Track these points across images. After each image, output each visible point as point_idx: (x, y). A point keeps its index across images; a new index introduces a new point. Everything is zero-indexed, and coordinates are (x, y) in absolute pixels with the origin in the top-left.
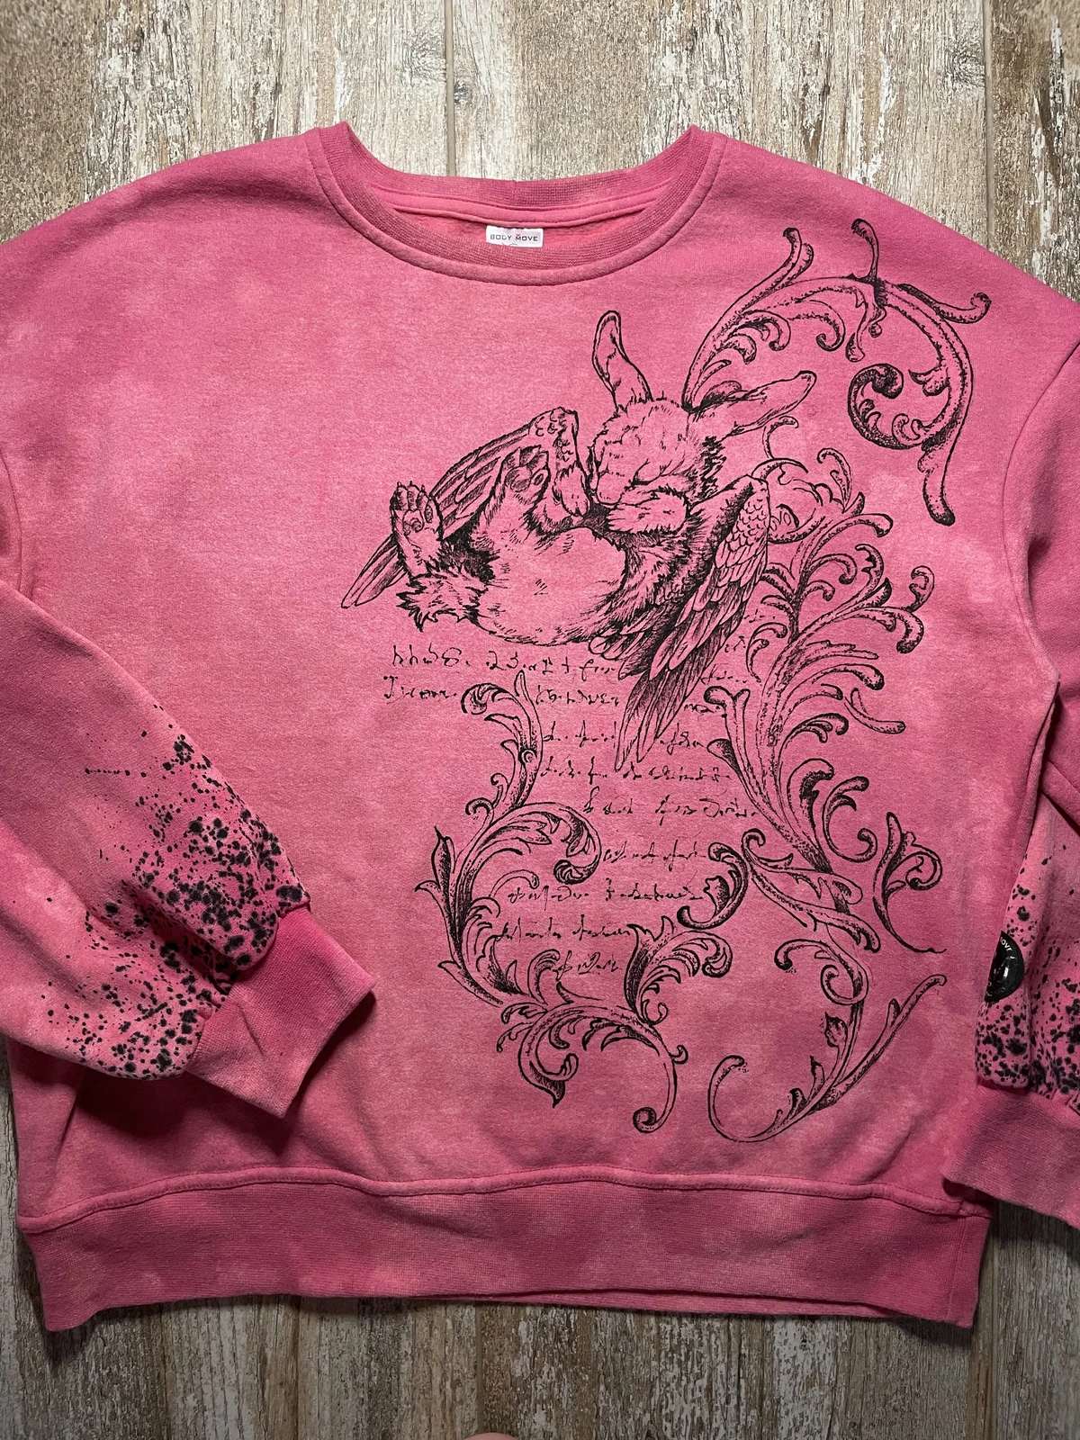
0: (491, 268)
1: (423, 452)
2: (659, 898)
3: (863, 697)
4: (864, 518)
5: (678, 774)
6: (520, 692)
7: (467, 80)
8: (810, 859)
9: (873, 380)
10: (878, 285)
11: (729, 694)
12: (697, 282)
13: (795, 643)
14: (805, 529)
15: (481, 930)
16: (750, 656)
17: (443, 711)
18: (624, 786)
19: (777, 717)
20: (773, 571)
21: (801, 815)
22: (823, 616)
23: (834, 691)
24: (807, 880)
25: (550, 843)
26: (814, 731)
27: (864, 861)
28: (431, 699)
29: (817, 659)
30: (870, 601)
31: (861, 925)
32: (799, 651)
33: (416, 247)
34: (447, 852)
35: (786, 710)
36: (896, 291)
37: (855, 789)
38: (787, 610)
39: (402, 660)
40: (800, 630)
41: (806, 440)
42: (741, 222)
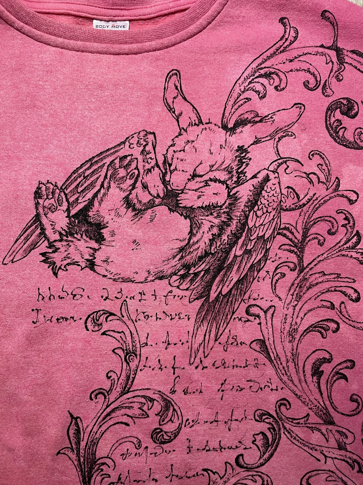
0: (96, 44)
1: (56, 161)
2: (223, 450)
3: (348, 307)
4: (340, 193)
5: (232, 364)
6: (124, 314)
8: (320, 417)
9: (340, 108)
10: (339, 51)
11: (262, 309)
12: (227, 50)
13: (302, 274)
14: (304, 201)
15: (103, 479)
16: (274, 283)
17: (73, 330)
18: (197, 374)
19: (294, 322)
20: (285, 228)
21: (313, 387)
22: (319, 256)
23: (328, 304)
24: (319, 430)
25: (148, 416)
26: (318, 331)
27: (354, 415)
28: (64, 323)
29: (317, 284)
30: (348, 245)
31: (355, 457)
32: (305, 279)
33: (47, 33)
34: (78, 427)
35: (299, 318)
36: (350, 54)
37: (346, 368)
38: (296, 253)
39: (43, 298)
40: (305, 265)
41: (301, 145)
42: (253, 14)
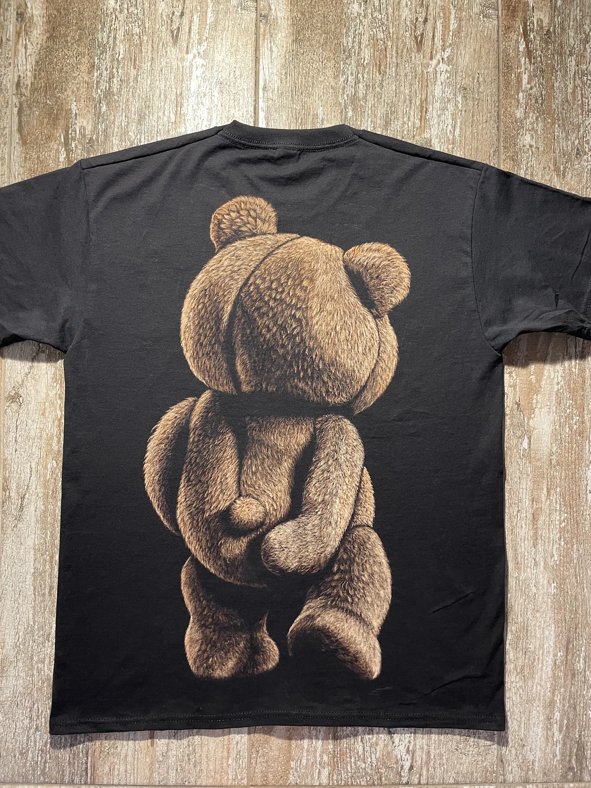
7: (266, 12)
